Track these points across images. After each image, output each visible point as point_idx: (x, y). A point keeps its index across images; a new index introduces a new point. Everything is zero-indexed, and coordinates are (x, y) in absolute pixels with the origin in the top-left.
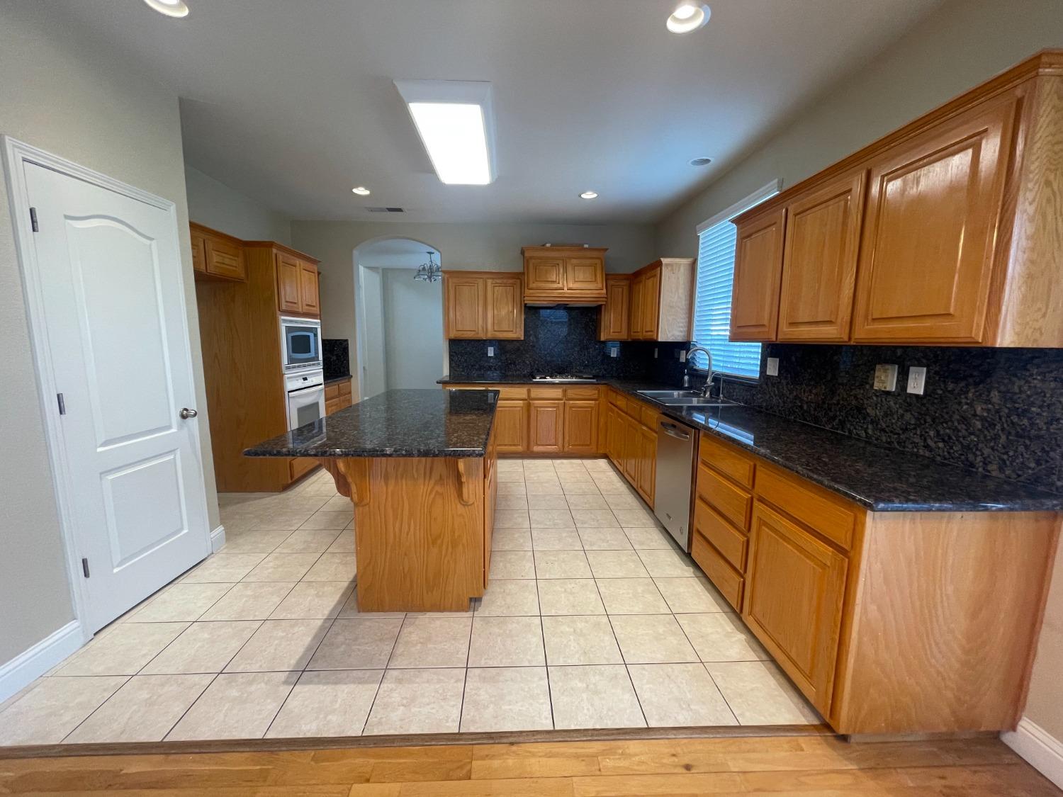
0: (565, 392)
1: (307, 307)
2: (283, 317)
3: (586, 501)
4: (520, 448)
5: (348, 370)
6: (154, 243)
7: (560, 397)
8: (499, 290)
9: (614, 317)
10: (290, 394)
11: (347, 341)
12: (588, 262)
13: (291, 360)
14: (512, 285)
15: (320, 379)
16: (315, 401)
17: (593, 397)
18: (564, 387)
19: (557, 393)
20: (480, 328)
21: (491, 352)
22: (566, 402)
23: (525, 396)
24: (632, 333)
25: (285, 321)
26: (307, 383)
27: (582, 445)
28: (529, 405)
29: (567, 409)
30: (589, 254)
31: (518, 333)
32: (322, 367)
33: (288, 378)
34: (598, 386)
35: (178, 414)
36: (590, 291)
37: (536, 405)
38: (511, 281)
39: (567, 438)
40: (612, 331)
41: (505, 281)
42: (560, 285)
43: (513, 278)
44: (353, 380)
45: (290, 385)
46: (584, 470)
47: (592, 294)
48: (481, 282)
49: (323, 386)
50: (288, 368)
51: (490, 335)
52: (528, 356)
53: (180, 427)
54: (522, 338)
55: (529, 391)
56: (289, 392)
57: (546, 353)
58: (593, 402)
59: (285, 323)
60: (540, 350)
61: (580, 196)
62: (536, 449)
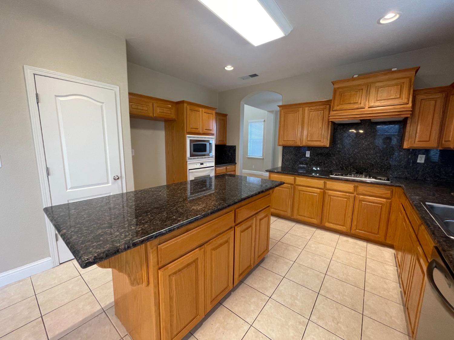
0: (356, 188)
1: (206, 131)
2: (188, 135)
3: (341, 290)
4: (315, 221)
5: (235, 160)
6: (104, 104)
7: (351, 191)
8: (313, 113)
9: (421, 128)
10: (190, 171)
11: (235, 146)
12: (394, 82)
13: (192, 155)
14: (323, 110)
15: (213, 164)
16: (209, 174)
17: (384, 196)
18: (356, 184)
19: (349, 187)
20: (298, 139)
21: (308, 154)
22: (357, 196)
23: (322, 186)
24: (443, 142)
25: (189, 137)
26: (202, 166)
27: (370, 232)
28: (324, 193)
29: (357, 202)
30: (396, 76)
31: (326, 142)
32: (214, 159)
33: (189, 163)
34: (392, 187)
35: (113, 177)
36: (393, 107)
37: (329, 194)
38: (322, 107)
39: (355, 223)
40: (417, 140)
41: (318, 107)
42: (362, 105)
43: (324, 105)
44: (237, 165)
45: (189, 167)
46: (364, 254)
47: (395, 109)
48: (301, 109)
49: (214, 168)
50: (189, 159)
51: (304, 144)
52: (335, 158)
53: (113, 183)
54: (328, 146)
55: (325, 183)
56: (189, 170)
57: (350, 156)
58: (385, 200)
59: (189, 138)
60: (345, 154)
61: (379, 23)
62: (327, 225)
